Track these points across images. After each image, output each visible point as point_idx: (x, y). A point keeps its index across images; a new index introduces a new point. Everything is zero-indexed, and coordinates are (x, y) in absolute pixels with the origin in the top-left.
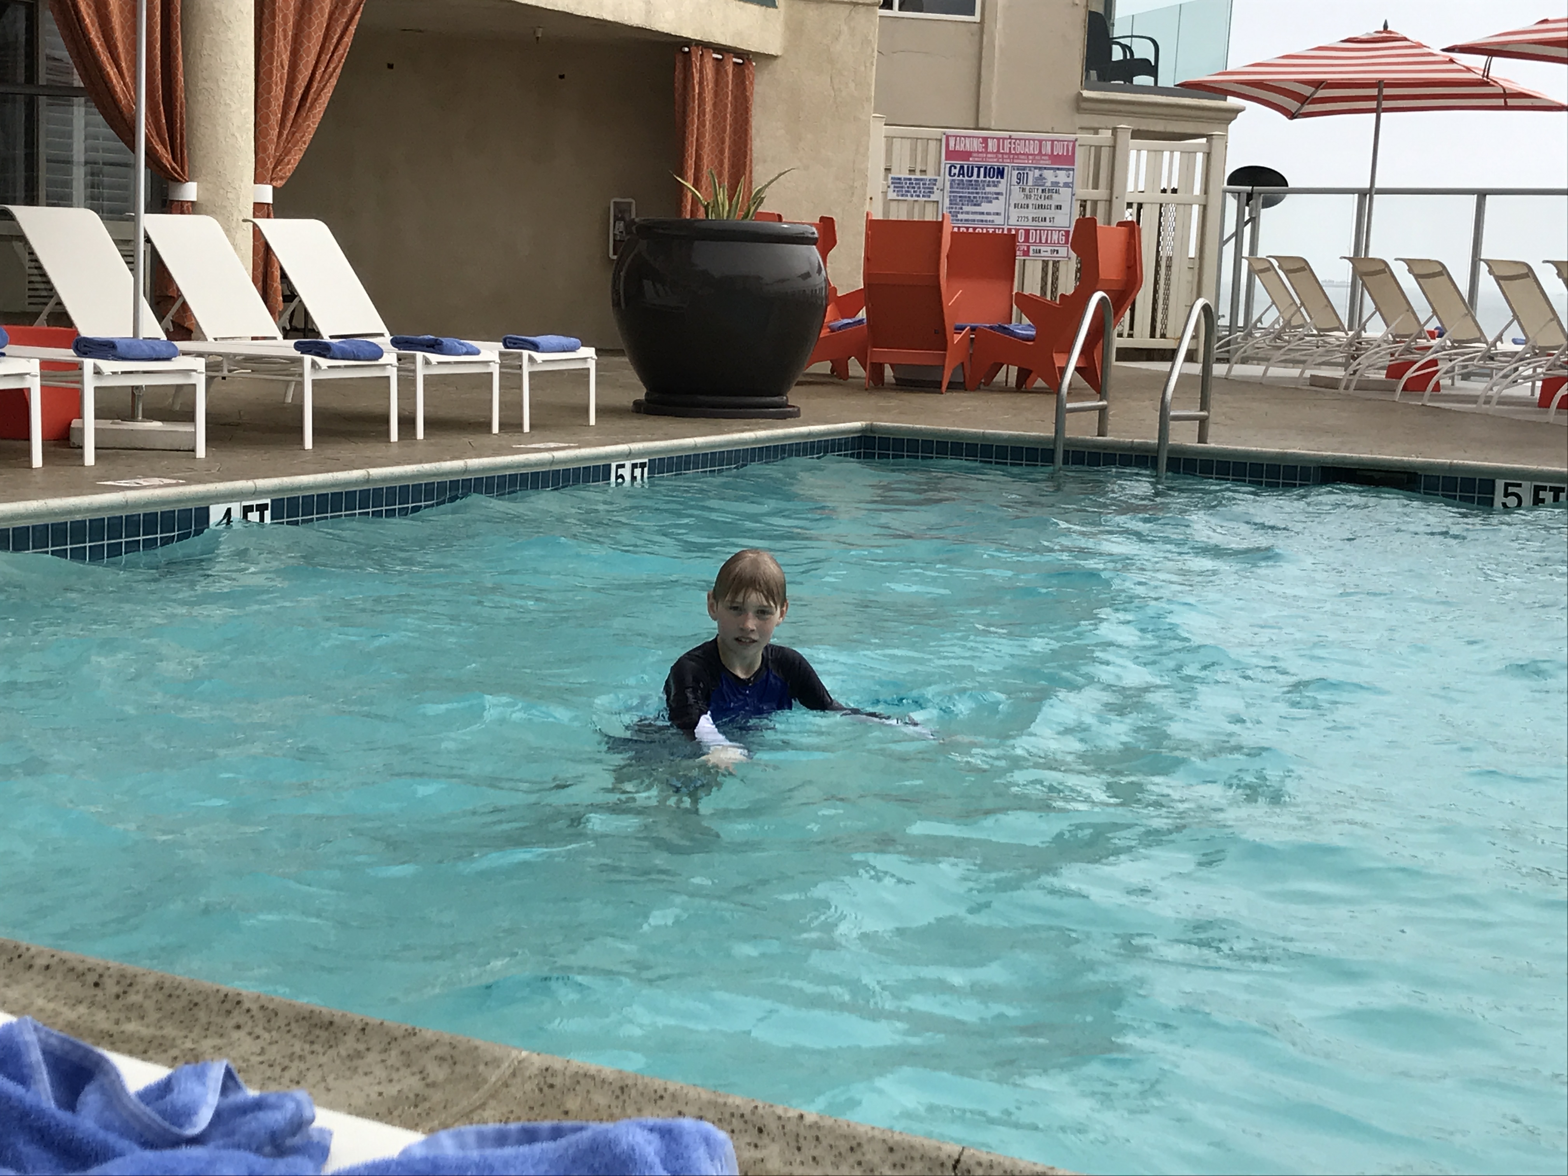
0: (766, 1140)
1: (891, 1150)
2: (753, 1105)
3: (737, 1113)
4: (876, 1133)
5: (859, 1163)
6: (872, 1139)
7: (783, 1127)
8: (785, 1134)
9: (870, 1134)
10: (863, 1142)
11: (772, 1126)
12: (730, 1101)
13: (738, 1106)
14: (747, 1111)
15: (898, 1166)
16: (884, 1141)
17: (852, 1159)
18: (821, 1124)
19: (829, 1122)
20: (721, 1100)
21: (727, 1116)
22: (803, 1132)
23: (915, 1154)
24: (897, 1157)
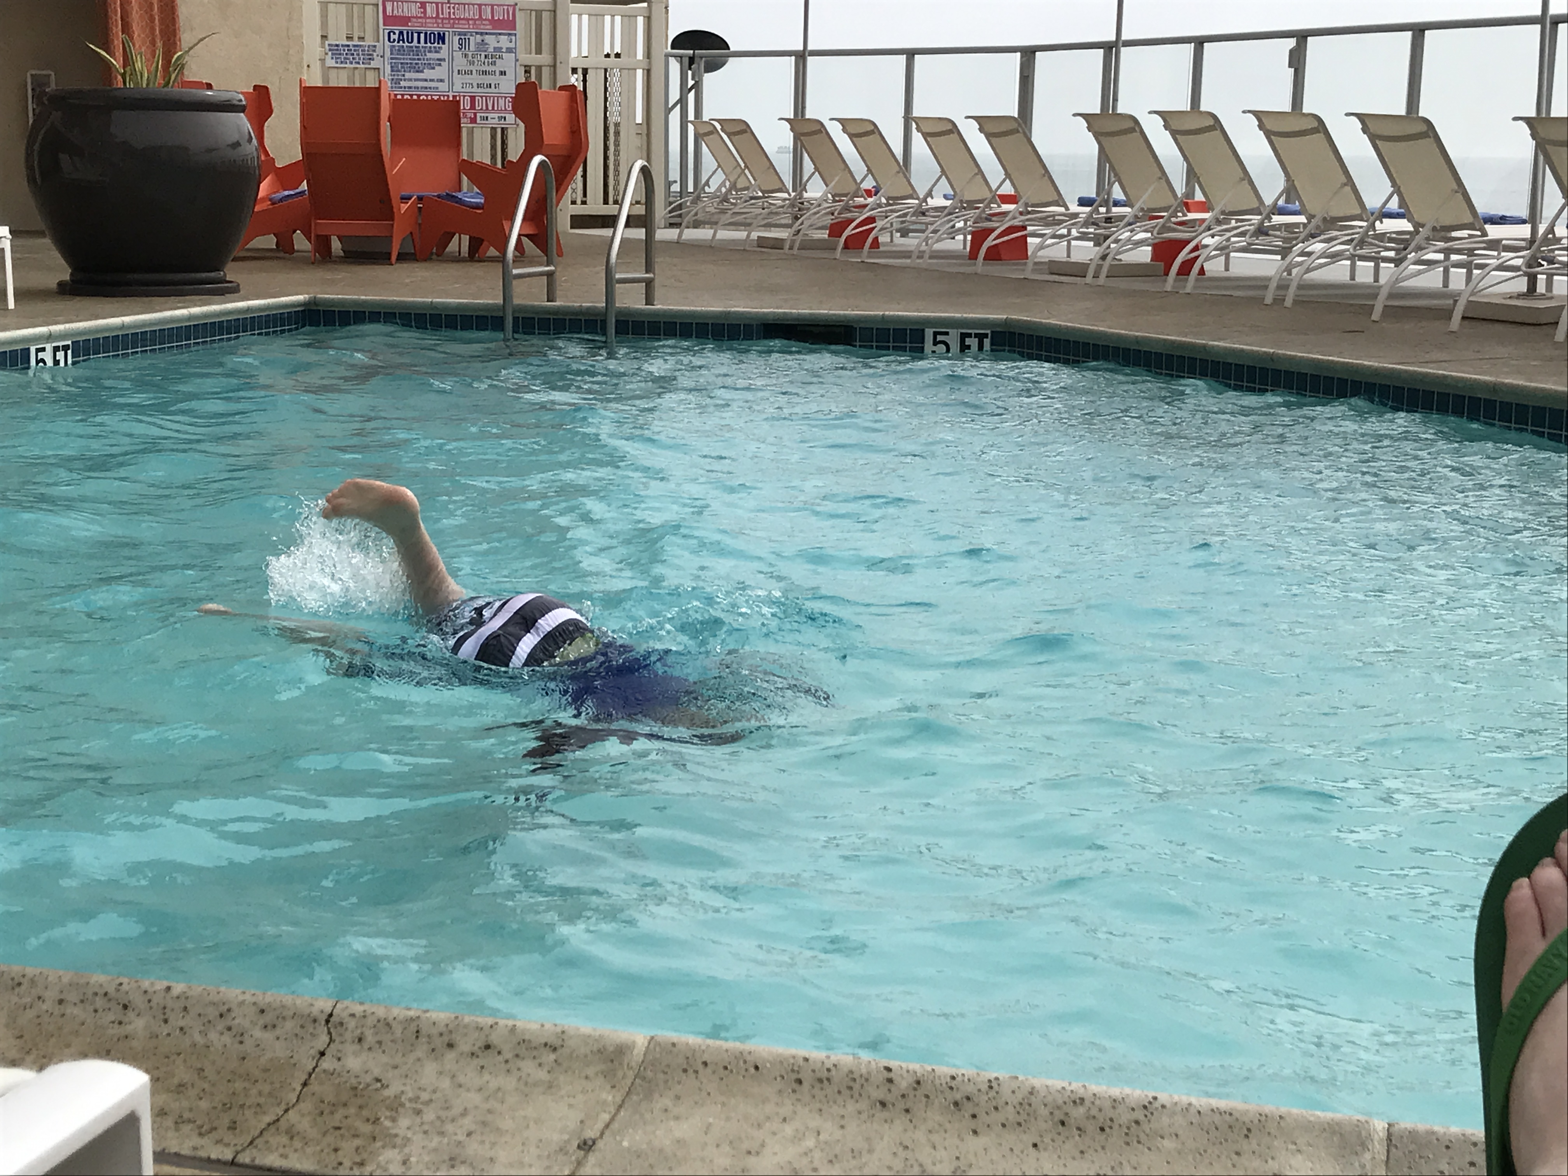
0: (131, 1015)
1: (262, 1011)
2: (118, 982)
3: (101, 992)
4: (248, 997)
5: (229, 1029)
6: (242, 1003)
7: (149, 1001)
8: (151, 1008)
9: (241, 998)
10: (234, 1006)
11: (138, 1001)
12: (92, 981)
13: (101, 985)
14: (111, 990)
15: (269, 1027)
16: (254, 1004)
17: (221, 1025)
18: (190, 993)
19: (197, 989)
20: (82, 981)
21: (90, 996)
22: (170, 1004)
23: (284, 1014)
24: (268, 1018)
